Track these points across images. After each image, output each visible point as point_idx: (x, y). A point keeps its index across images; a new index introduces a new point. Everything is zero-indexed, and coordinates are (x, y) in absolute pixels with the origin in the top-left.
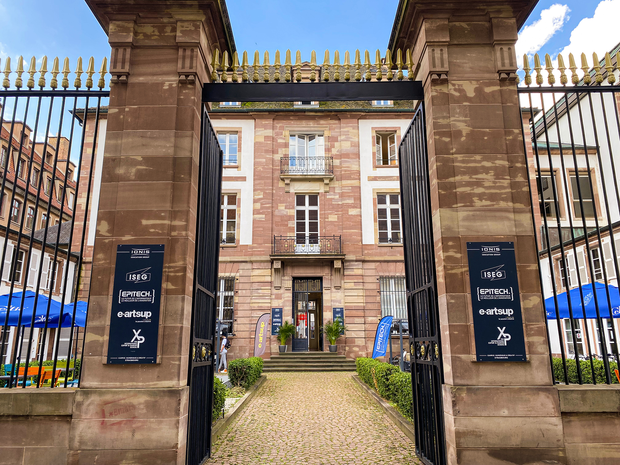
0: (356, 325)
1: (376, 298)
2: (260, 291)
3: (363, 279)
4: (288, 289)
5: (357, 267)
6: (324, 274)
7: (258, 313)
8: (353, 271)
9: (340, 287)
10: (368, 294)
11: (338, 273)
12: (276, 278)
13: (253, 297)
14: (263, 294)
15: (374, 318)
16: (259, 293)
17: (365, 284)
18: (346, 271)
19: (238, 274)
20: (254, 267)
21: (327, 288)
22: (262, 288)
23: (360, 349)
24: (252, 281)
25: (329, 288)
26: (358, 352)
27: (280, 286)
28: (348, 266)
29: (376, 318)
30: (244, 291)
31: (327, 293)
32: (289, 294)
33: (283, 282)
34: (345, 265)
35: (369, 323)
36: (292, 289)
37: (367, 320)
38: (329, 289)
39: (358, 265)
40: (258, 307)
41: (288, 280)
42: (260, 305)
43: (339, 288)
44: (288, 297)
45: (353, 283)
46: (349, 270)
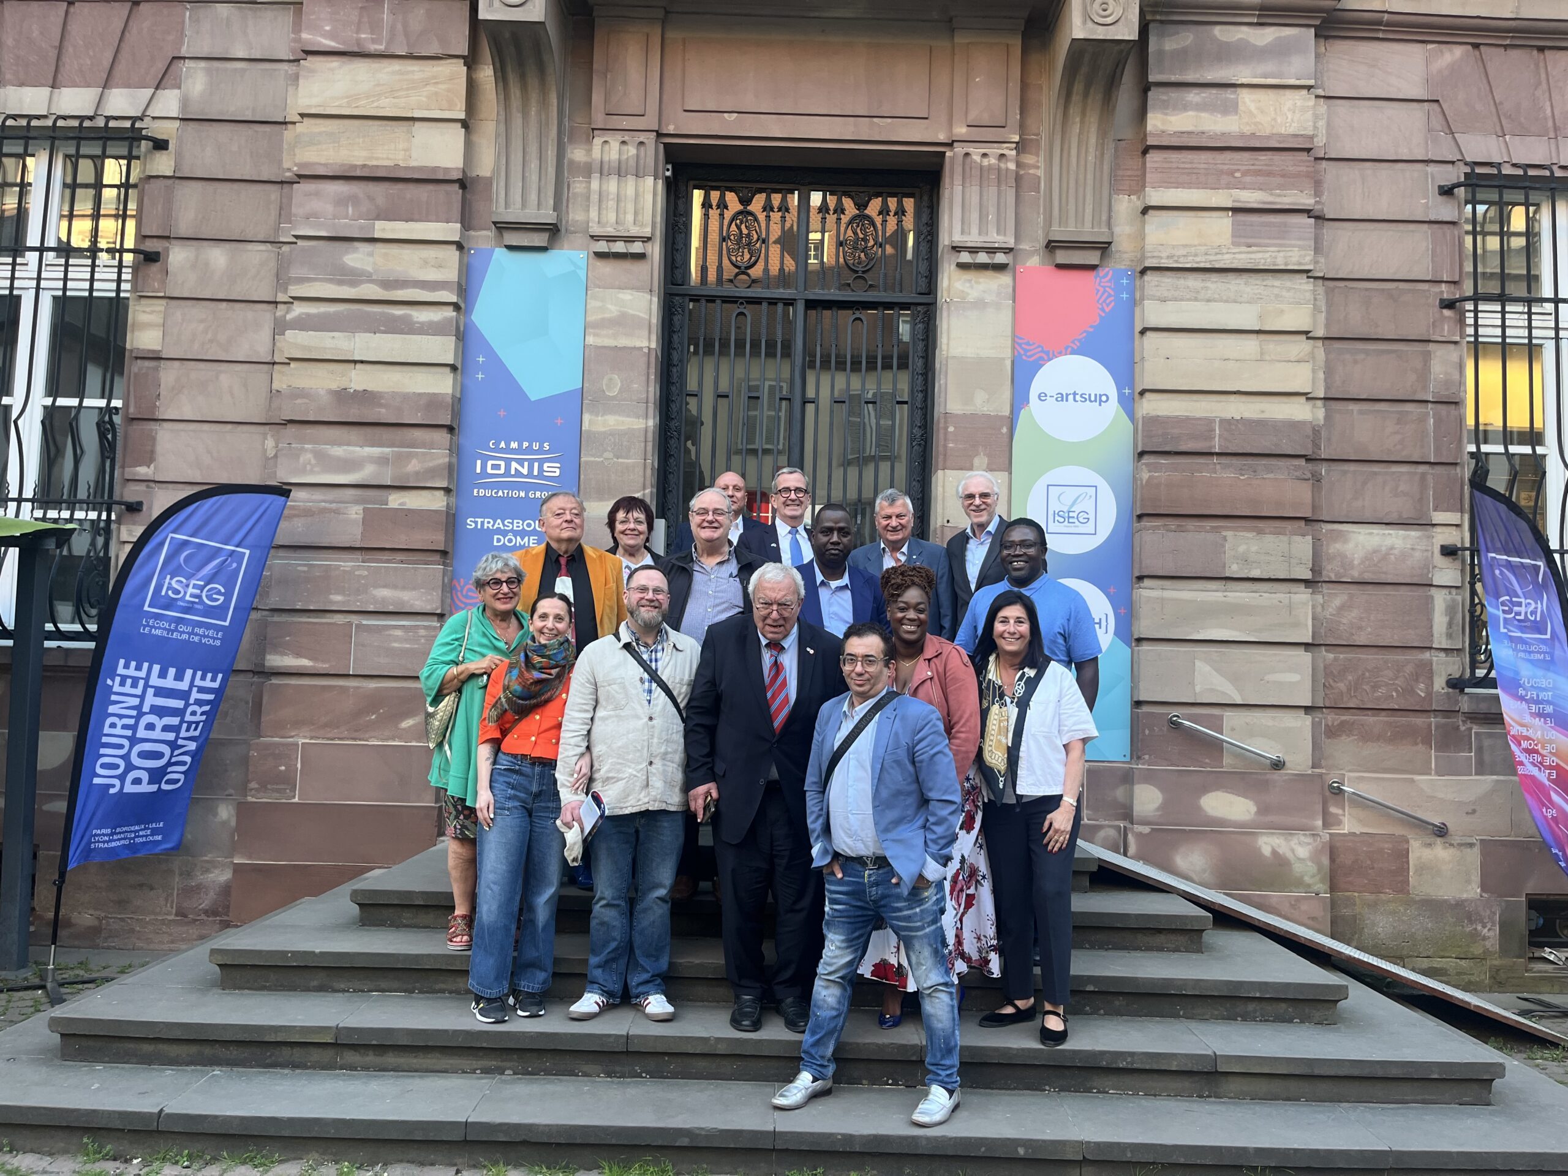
0: (1239, 595)
1: (1427, 357)
2: (358, 258)
3: (1318, 186)
4: (619, 247)
5: (1269, 66)
6: (961, 131)
7: (338, 451)
8: (1231, 108)
9: (1104, 248)
10: (1355, 320)
11: (1093, 120)
12: (517, 144)
13: (299, 309)
14: (387, 284)
15: (1396, 539)
16: (353, 277)
17: (1328, 230)
18: (1165, 106)
19: (169, 103)
20: (310, 38)
21: (982, 258)
22: (383, 229)
23: (1263, 810)
24: (290, 165)
25: (1000, 258)
26: (1248, 830)
27: (547, 215)
28: (1182, 57)
29: (1414, 534)
30: (218, 257)
31: (980, 305)
32: (626, 296)
33: (578, 186)
34: (1161, 53)
35: (1355, 575)
36: (655, 251)
37: (1335, 547)
38: (1000, 268)
39: (1279, 51)
40: (342, 396)
41: (620, 172)
42: (358, 380)
43: (1092, 258)
44: (621, 322)
45: (1225, 222)
46: (1193, 96)
